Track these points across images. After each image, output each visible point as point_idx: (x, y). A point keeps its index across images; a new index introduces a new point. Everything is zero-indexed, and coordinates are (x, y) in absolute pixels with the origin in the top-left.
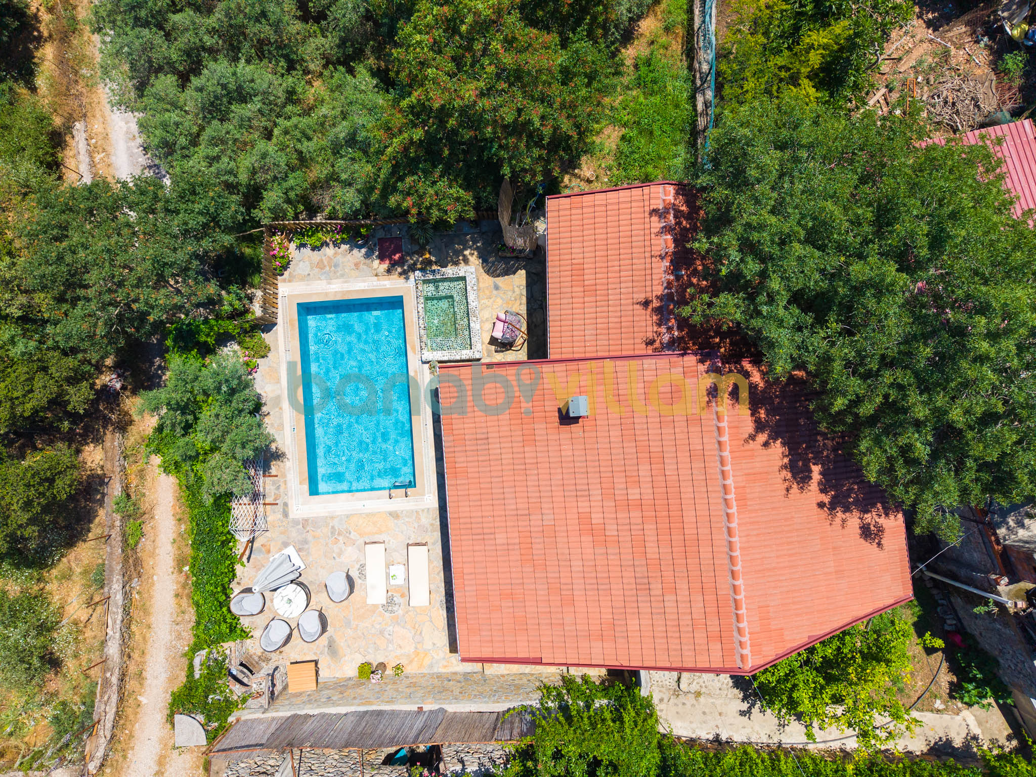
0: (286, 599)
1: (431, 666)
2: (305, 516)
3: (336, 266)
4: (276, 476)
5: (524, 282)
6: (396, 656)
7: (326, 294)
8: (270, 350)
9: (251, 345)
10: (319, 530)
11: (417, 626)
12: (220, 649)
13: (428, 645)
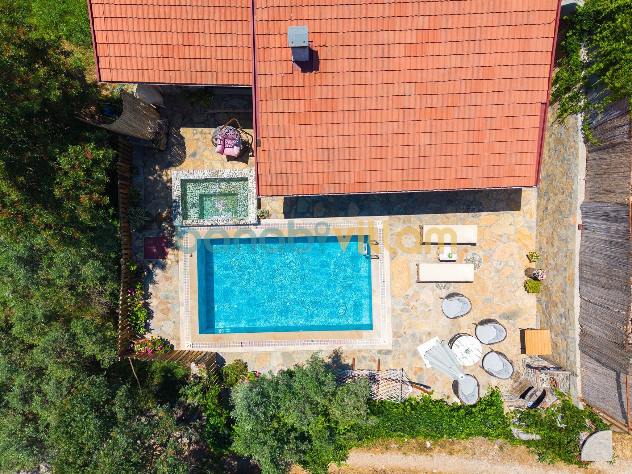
0: (465, 355)
1: (530, 228)
2: (391, 334)
3: (167, 297)
4: (354, 359)
5: (191, 129)
6: (520, 259)
7: (193, 307)
8: (240, 360)
9: (233, 377)
10: (404, 323)
11: (493, 239)
12: (510, 415)
13: (511, 230)
